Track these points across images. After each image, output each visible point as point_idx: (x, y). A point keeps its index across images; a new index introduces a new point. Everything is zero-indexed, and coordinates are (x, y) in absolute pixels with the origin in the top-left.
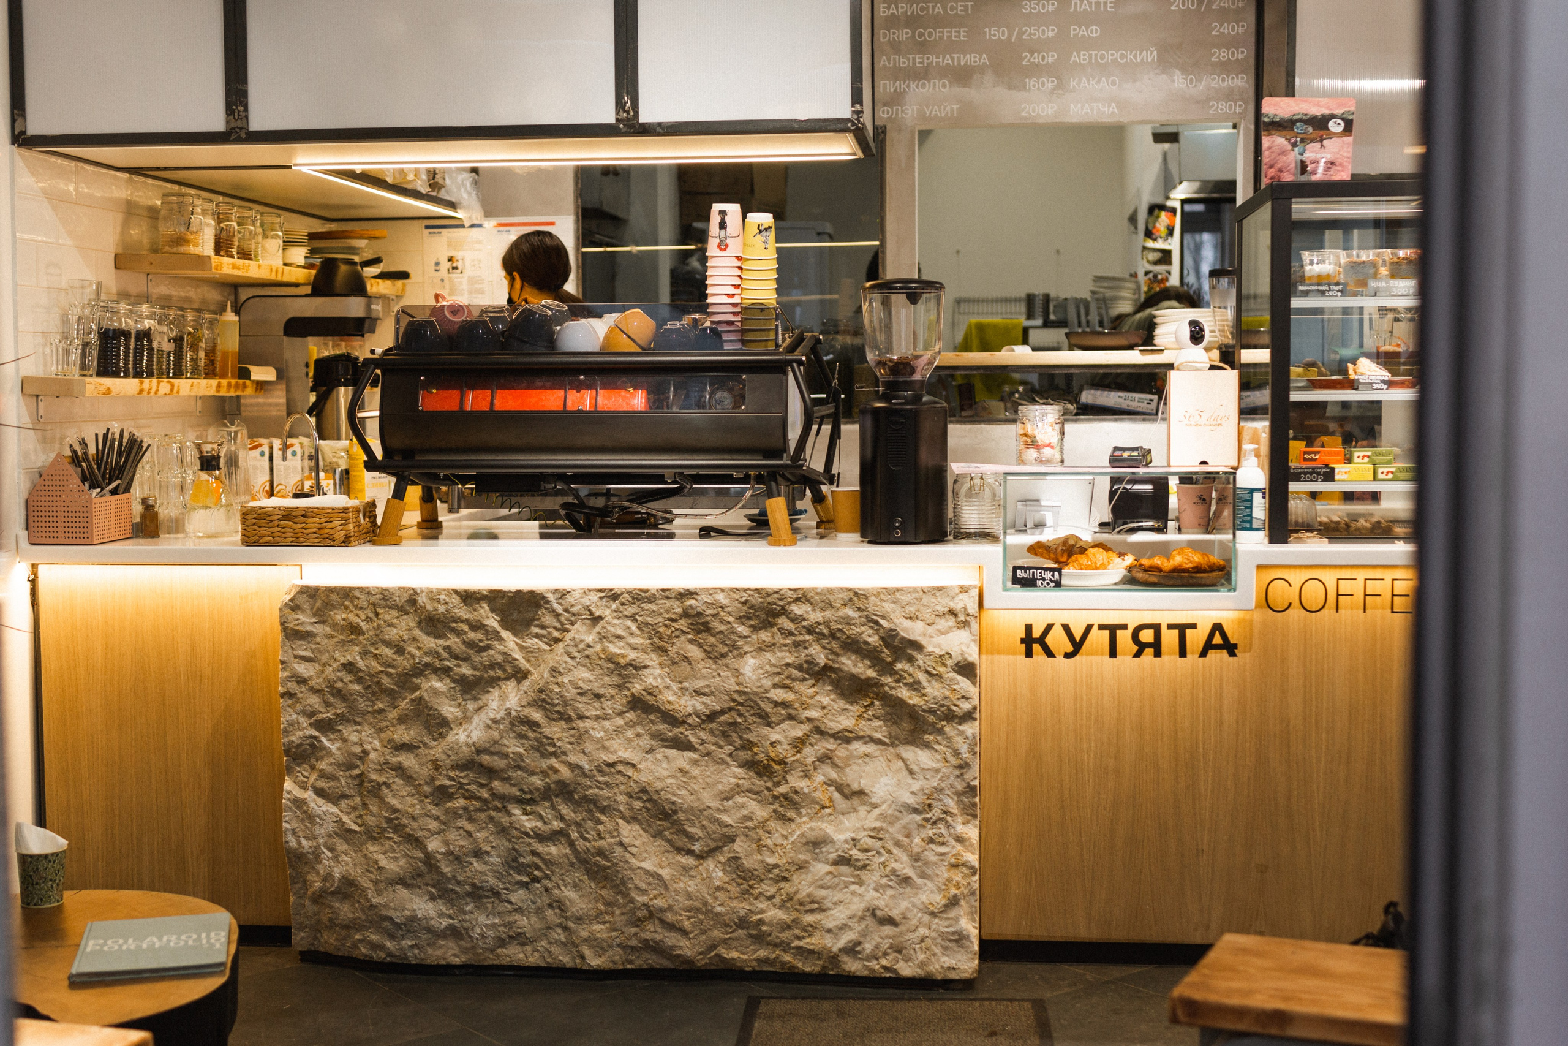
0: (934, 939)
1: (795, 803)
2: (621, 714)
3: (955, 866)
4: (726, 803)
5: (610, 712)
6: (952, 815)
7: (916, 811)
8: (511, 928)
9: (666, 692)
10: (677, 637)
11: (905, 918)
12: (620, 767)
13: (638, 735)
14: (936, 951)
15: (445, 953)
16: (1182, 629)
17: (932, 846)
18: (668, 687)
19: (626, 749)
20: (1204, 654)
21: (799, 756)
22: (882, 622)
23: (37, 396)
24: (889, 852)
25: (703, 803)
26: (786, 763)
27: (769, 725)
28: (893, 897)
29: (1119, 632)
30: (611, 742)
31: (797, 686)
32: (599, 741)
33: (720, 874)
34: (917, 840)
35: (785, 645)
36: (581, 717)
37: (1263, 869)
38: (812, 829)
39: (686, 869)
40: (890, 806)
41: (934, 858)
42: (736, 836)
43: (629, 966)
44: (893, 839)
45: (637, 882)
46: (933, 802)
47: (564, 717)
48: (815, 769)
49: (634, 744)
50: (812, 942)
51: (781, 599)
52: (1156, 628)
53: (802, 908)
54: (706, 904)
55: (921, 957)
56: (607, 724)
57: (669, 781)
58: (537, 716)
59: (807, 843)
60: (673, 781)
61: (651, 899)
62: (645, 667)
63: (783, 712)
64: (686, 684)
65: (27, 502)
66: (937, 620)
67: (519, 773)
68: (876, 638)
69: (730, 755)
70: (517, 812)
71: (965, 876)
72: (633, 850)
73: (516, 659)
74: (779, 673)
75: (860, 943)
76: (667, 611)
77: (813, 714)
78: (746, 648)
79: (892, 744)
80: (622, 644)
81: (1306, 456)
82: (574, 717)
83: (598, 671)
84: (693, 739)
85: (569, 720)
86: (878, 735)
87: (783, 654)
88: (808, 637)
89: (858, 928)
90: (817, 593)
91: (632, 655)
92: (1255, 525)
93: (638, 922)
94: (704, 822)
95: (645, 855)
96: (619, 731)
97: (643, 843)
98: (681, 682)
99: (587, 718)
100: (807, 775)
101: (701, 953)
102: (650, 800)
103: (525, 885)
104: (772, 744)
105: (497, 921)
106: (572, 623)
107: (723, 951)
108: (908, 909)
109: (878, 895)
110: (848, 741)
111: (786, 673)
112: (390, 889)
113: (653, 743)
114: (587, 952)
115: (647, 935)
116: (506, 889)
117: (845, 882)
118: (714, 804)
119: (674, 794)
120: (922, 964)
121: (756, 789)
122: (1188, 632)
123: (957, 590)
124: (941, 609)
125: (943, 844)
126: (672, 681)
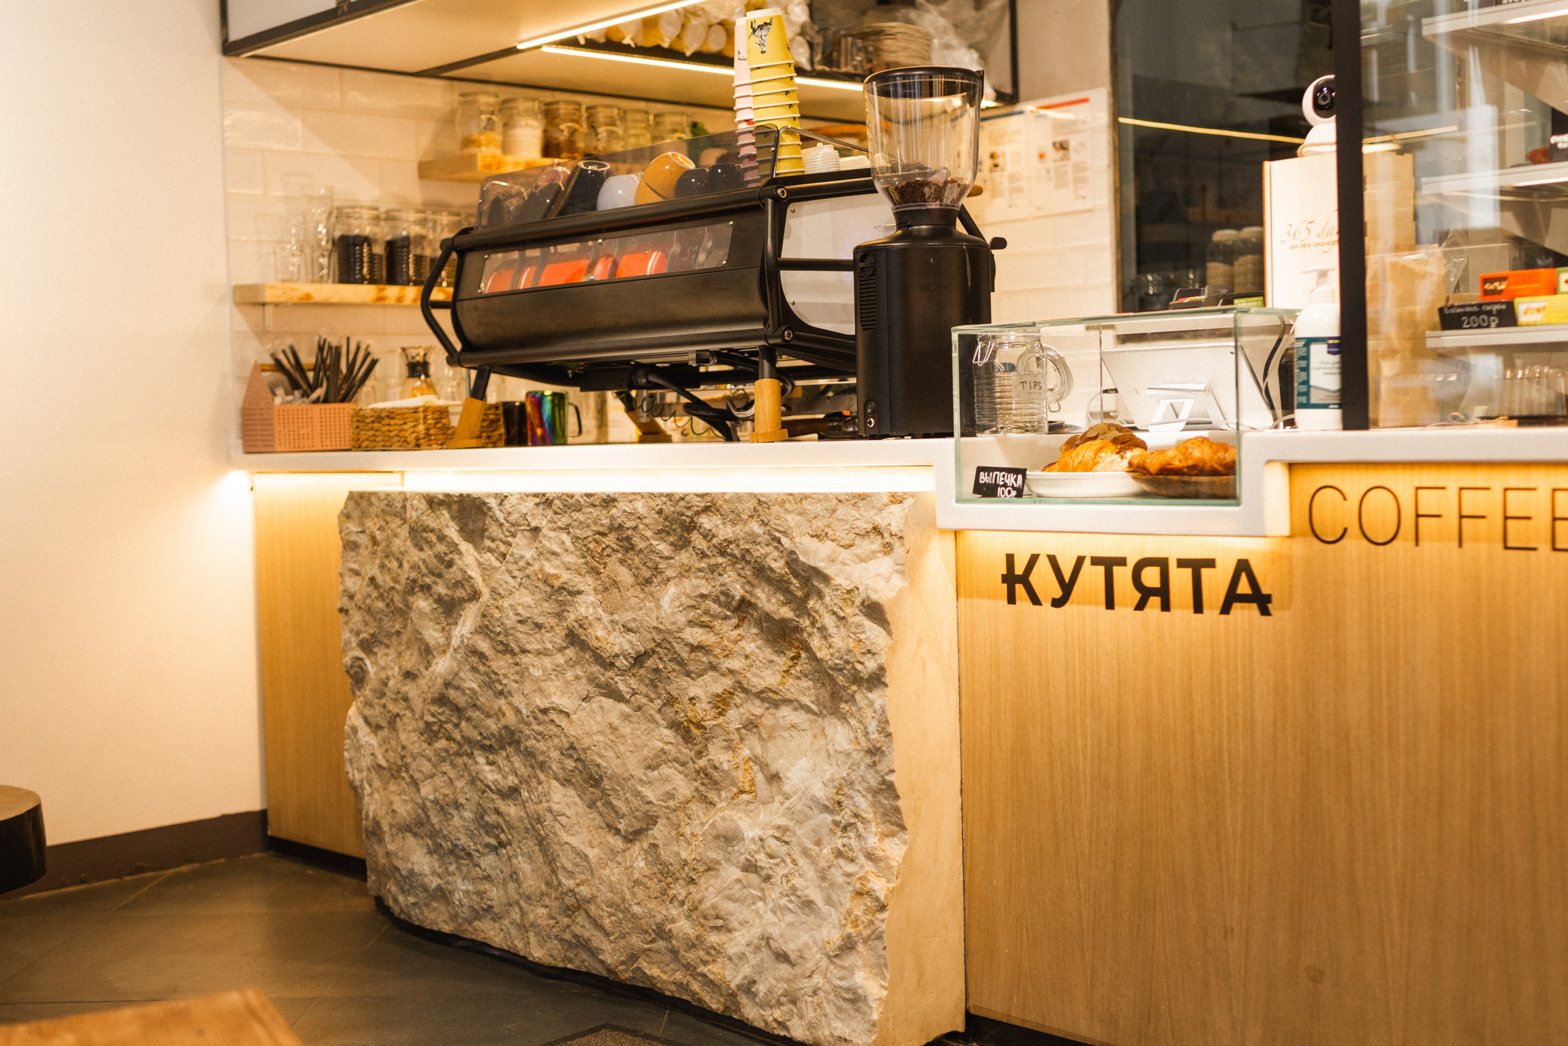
0: (827, 993)
1: (716, 783)
2: (561, 650)
3: (859, 894)
4: (650, 773)
5: (550, 646)
6: (864, 821)
7: (826, 809)
8: (482, 899)
9: (596, 624)
10: (609, 556)
11: (801, 957)
12: (553, 715)
13: (577, 678)
14: (828, 1011)
15: (438, 917)
16: (1197, 566)
17: (841, 861)
18: (599, 619)
19: (563, 694)
20: (1226, 609)
21: (721, 719)
22: (784, 540)
23: (263, 305)
24: (794, 862)
25: (627, 770)
26: (704, 728)
27: (688, 674)
28: (791, 924)
29: (1116, 569)
30: (549, 683)
31: (717, 623)
32: (537, 681)
33: (642, 864)
34: (826, 851)
35: (700, 570)
36: (524, 651)
37: (1316, 976)
38: (724, 819)
39: (613, 853)
40: (800, 798)
41: (841, 879)
42: (657, 817)
43: (570, 966)
44: (800, 844)
45: (564, 861)
46: (842, 798)
47: (507, 650)
48: (742, 739)
49: (572, 688)
50: (713, 970)
51: (689, 508)
52: (1162, 564)
53: (706, 922)
54: (624, 900)
55: (811, 1014)
56: (547, 661)
57: (596, 738)
58: (484, 646)
59: (717, 837)
60: (601, 738)
61: (578, 885)
62: (579, 592)
63: (704, 659)
64: (616, 617)
65: (242, 411)
66: (858, 541)
67: (478, 713)
68: (782, 563)
69: (659, 711)
70: (481, 760)
71: (867, 911)
72: (563, 819)
73: (471, 578)
74: (693, 607)
75: (754, 982)
76: (595, 523)
77: (735, 664)
78: (669, 573)
79: (819, 715)
80: (557, 562)
81: (1488, 286)
82: (517, 650)
83: (538, 596)
84: (622, 688)
85: (512, 653)
86: (806, 700)
87: (698, 581)
88: (720, 560)
89: (754, 960)
90: (726, 501)
91: (565, 576)
92: (1314, 400)
93: (569, 911)
94: (628, 795)
95: (576, 828)
96: (559, 670)
97: (577, 814)
98: (612, 614)
99: (529, 652)
100: (730, 747)
101: (622, 963)
102: (578, 760)
103: (494, 849)
104: (691, 699)
105: (470, 888)
106: (514, 535)
107: (645, 964)
108: (807, 944)
109: (775, 919)
110: (776, 705)
111: (703, 607)
112: (400, 835)
113: (590, 688)
114: (533, 940)
115: (577, 930)
116: (478, 851)
117: (753, 896)
118: (639, 773)
119: (601, 756)
120: (811, 1026)
121: (682, 758)
122: (1205, 572)
123: (886, 500)
124: (864, 525)
125: (852, 860)
126: (604, 611)
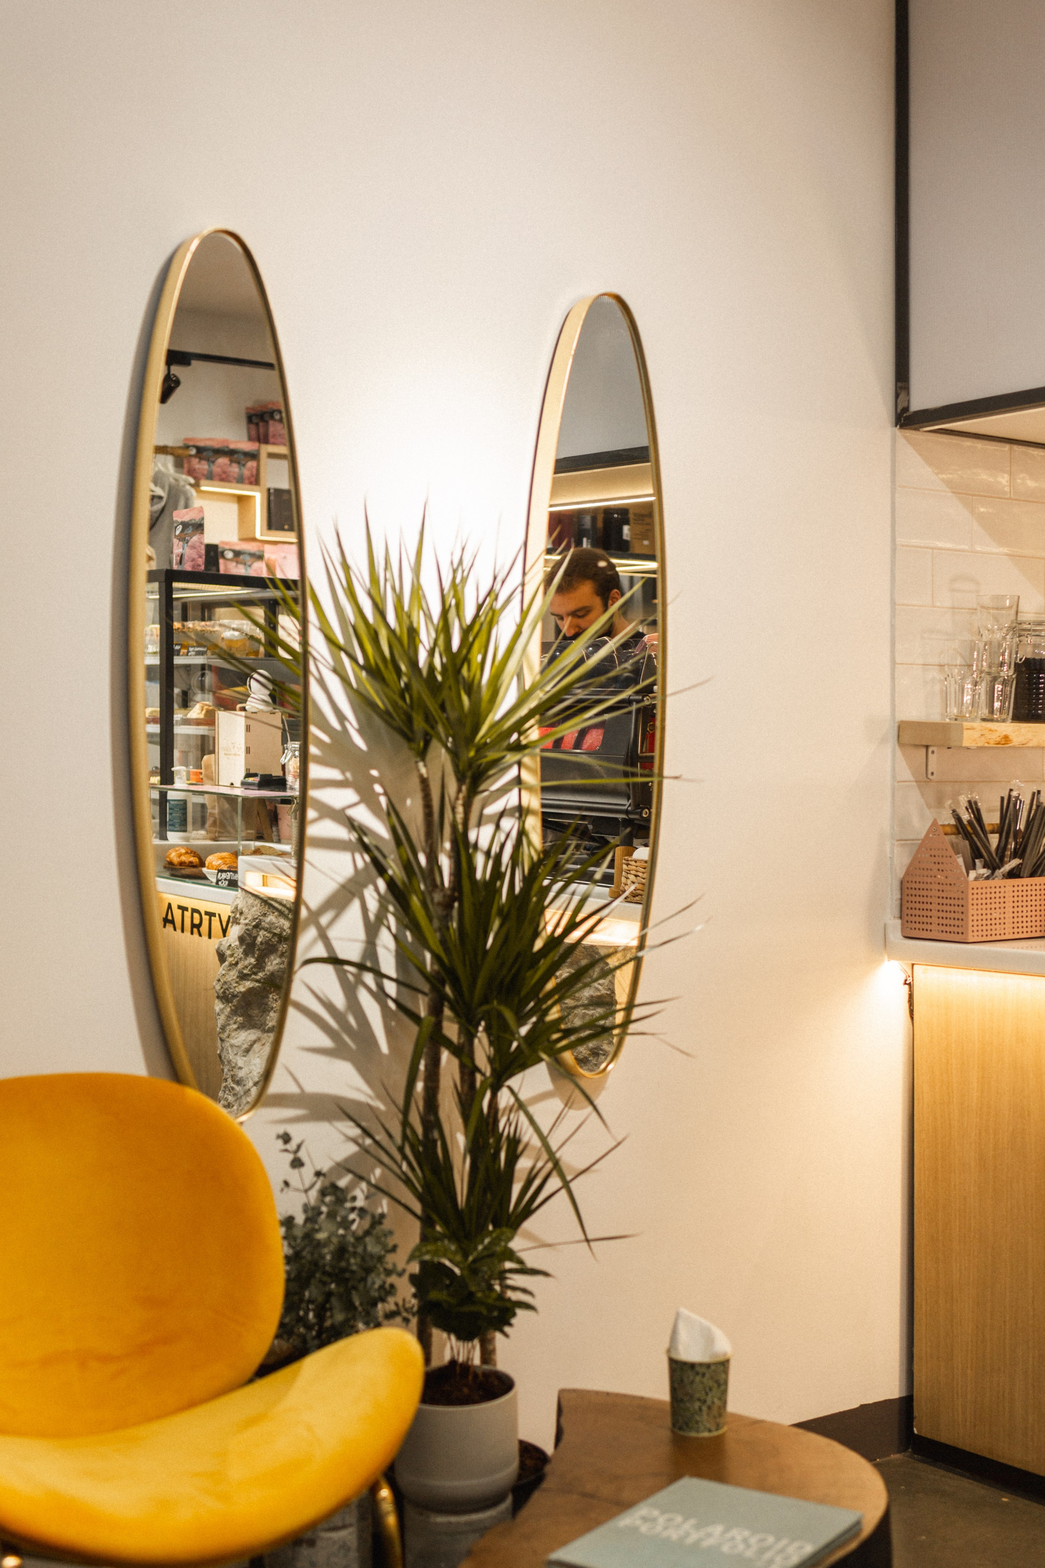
23: (927, 747)
65: (902, 883)
